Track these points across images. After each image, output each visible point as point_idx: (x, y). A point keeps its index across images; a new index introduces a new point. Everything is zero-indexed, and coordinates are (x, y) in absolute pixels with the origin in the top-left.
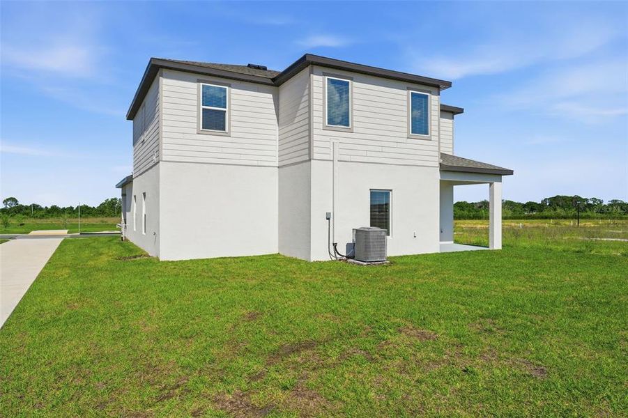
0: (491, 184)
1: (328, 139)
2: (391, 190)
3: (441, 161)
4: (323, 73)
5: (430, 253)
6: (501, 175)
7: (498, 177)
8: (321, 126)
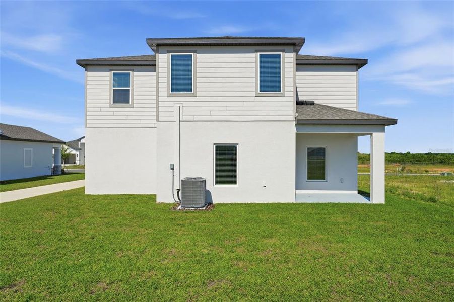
0: (371, 135)
1: (172, 104)
2: (238, 144)
3: (297, 115)
4: (168, 51)
5: (282, 202)
6: (385, 125)
7: (381, 127)
8: (165, 94)
